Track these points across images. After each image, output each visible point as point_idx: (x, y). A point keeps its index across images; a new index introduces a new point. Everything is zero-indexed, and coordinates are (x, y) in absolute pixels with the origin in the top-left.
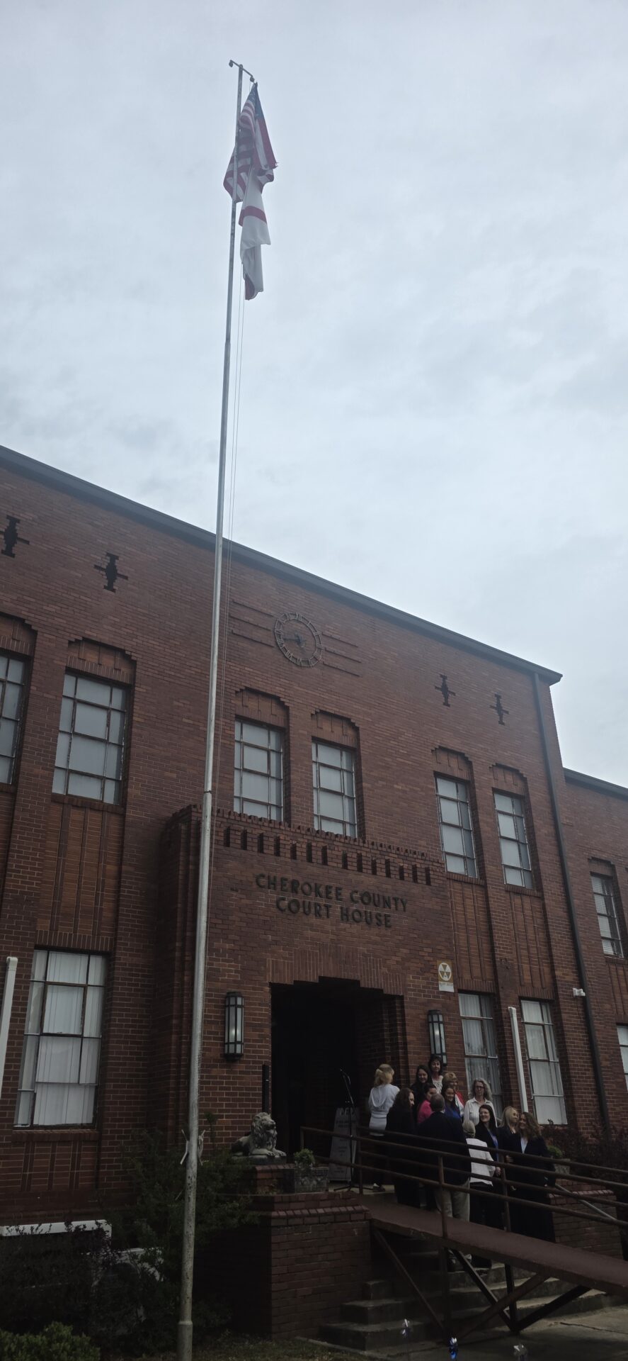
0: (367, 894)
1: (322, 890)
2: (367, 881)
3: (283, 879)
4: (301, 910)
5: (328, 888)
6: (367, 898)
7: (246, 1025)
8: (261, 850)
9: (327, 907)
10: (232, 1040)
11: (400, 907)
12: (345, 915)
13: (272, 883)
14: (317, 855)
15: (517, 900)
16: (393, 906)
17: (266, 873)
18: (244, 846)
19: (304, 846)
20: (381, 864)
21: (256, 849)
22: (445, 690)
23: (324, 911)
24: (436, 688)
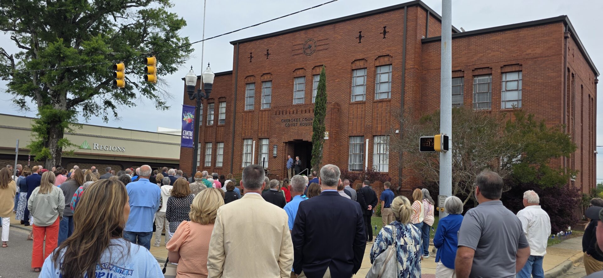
1: (296, 120)
2: (307, 115)
4: (291, 125)
6: (306, 120)
7: (277, 151)
10: (274, 153)
12: (301, 124)
15: (380, 105)
17: (283, 119)
22: (360, 37)
23: (296, 125)
24: (357, 38)
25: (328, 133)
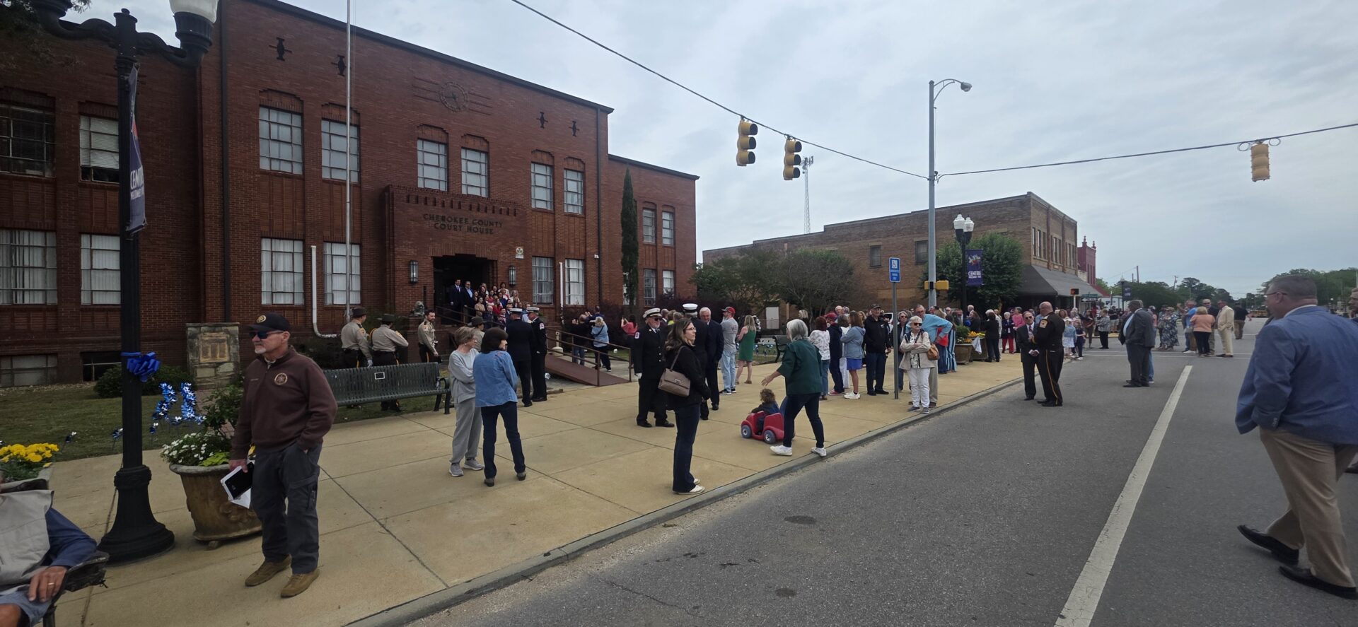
0: (481, 221)
1: (458, 220)
2: (481, 215)
3: (437, 216)
4: (447, 228)
5: (461, 219)
6: (481, 223)
7: (420, 272)
8: (426, 204)
9: (460, 227)
10: (412, 276)
11: (499, 225)
12: (469, 229)
13: (432, 218)
14: (456, 205)
15: (572, 219)
16: (495, 225)
17: (427, 213)
18: (417, 202)
19: (449, 201)
20: (490, 208)
21: (423, 204)
22: (542, 120)
23: (458, 228)
24: (537, 119)
25: (522, 249)
